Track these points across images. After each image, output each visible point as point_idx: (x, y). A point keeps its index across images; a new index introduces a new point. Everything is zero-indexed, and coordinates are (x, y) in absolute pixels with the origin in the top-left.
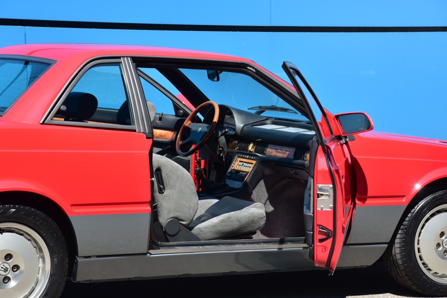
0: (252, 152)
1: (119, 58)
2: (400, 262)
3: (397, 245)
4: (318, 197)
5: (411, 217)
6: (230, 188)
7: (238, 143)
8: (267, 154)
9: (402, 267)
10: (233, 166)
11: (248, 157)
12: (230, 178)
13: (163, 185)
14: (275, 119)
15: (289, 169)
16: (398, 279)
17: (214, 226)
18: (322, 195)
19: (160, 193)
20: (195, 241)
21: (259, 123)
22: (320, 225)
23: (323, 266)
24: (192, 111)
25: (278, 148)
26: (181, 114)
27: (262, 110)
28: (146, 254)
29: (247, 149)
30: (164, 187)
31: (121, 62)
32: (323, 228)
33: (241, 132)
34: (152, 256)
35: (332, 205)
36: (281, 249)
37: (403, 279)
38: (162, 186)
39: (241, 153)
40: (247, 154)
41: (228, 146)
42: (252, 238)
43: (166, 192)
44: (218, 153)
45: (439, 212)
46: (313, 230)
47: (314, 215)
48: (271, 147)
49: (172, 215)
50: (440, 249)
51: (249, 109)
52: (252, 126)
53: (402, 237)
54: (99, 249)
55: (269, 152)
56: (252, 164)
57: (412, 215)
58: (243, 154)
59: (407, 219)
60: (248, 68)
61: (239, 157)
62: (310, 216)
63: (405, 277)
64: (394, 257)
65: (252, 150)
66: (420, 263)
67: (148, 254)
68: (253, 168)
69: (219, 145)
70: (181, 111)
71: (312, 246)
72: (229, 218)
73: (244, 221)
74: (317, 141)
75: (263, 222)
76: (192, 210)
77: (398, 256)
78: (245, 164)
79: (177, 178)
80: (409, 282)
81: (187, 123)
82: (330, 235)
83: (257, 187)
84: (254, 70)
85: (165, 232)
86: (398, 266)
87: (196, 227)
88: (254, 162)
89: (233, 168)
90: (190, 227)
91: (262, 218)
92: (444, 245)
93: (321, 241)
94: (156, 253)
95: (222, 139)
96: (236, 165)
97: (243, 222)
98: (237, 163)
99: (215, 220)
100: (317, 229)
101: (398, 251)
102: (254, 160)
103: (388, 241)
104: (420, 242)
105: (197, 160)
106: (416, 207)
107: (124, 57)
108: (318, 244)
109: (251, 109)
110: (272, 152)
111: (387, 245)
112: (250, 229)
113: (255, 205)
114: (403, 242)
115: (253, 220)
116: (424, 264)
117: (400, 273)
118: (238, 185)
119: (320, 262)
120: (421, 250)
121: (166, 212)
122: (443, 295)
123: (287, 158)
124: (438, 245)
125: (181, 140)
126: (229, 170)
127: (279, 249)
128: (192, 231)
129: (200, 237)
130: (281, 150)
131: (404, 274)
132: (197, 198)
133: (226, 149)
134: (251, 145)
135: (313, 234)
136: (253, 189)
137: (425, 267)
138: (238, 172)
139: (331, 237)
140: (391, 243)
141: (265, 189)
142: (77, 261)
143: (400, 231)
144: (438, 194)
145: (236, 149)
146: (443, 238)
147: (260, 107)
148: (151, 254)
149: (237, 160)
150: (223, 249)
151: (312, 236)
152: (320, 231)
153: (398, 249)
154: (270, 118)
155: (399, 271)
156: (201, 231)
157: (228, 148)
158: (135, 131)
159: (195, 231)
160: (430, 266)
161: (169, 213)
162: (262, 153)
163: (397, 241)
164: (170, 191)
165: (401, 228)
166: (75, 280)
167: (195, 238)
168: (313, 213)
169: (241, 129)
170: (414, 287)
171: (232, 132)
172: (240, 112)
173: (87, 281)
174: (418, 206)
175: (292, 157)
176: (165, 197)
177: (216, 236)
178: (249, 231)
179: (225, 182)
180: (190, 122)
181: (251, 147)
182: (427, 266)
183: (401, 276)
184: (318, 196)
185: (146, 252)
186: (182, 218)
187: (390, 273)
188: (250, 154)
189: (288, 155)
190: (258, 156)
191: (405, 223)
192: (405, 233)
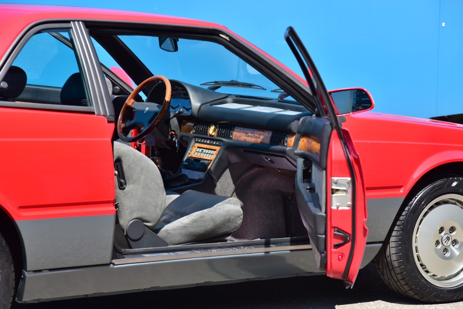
0: (213, 136)
1: (69, 22)
2: (396, 264)
3: (392, 244)
4: (333, 193)
5: (408, 211)
6: (189, 179)
7: (194, 126)
8: (234, 138)
9: (398, 270)
10: (189, 153)
11: (208, 142)
12: (187, 167)
13: (124, 179)
14: (237, 96)
15: (264, 157)
16: (391, 284)
17: (185, 227)
18: (337, 190)
19: (120, 189)
20: (162, 246)
21: (218, 101)
22: (335, 227)
23: (339, 277)
24: (133, 90)
25: (248, 132)
26: (117, 92)
27: (217, 85)
28: (108, 265)
29: (206, 132)
30: (125, 182)
31: (72, 28)
32: (339, 230)
33: (198, 113)
34: (115, 266)
35: (350, 203)
36: (268, 252)
37: (398, 283)
38: (122, 181)
39: (199, 138)
40: (207, 139)
41: (180, 129)
42: (226, 241)
43: (128, 188)
44: (170, 137)
45: (438, 204)
46: (326, 233)
47: (327, 215)
48: (239, 130)
49: (135, 216)
50: (440, 247)
51: (201, 85)
52: (211, 105)
53: (398, 235)
54: (43, 261)
55: (236, 136)
56: (215, 150)
57: (409, 209)
58: (202, 138)
59: (404, 213)
60: (221, 35)
61: (196, 142)
62: (322, 216)
63: (401, 281)
64: (389, 259)
65: (213, 134)
66: (418, 264)
67: (111, 265)
68: (217, 155)
69: (171, 129)
70: (117, 87)
71: (324, 253)
72: (202, 217)
73: (219, 220)
74: (331, 124)
75: (240, 221)
76: (158, 209)
77: (394, 257)
78: (205, 150)
79: (142, 170)
80: (406, 287)
81: (130, 101)
82: (348, 238)
83: (222, 177)
84: (227, 38)
85: (127, 236)
86: (393, 269)
87: (162, 229)
88: (218, 148)
89: (189, 156)
90: (156, 230)
91: (239, 216)
92: (444, 242)
93: (337, 246)
94: (120, 263)
95: (174, 122)
96: (194, 151)
97: (218, 222)
98: (194, 150)
99: (185, 220)
100: (331, 232)
101: (393, 251)
102: (217, 145)
103: (383, 239)
104: (418, 239)
105: (137, 146)
106: (414, 199)
107: (74, 21)
108: (333, 250)
109: (204, 84)
110: (240, 136)
111: (381, 245)
112: (225, 230)
113: (229, 201)
114: (400, 240)
115: (229, 218)
116: (422, 265)
117: (394, 277)
118: (198, 176)
119: (335, 272)
120: (419, 249)
121: (128, 211)
122: (442, 301)
123: (261, 143)
124: (437, 243)
125: (123, 122)
126: (185, 159)
127: (266, 252)
128: (158, 234)
129: (168, 241)
130: (252, 133)
131: (400, 277)
132: (165, 193)
133: (178, 132)
134: (212, 128)
135: (326, 239)
136: (218, 180)
137: (423, 269)
138: (197, 160)
139: (349, 242)
140: (386, 243)
141: (231, 179)
142: (25, 277)
143: (396, 227)
144: (437, 183)
145: (192, 132)
146: (443, 234)
147: (216, 82)
148: (114, 265)
149: (193, 146)
150: (198, 255)
151: (324, 240)
152: (335, 234)
153: (394, 249)
154: (230, 95)
155: (393, 274)
156: (169, 233)
157: (180, 131)
158: (93, 113)
159: (161, 233)
160: (428, 268)
161: (131, 213)
162: (228, 137)
163: (392, 239)
164: (133, 186)
165: (397, 224)
166: (21, 300)
167: (163, 242)
168: (326, 213)
169: (198, 108)
170: (411, 293)
171: (186, 113)
172: (195, 89)
173: (35, 300)
174: (416, 198)
175: (268, 141)
176: (127, 194)
177: (186, 239)
178: (225, 232)
179: (181, 171)
180: (133, 101)
181: (212, 130)
182: (426, 268)
183: (396, 280)
184: (333, 191)
185: (109, 262)
186: (147, 218)
187: (382, 276)
188: (211, 138)
189: (263, 140)
190: (222, 141)
191: (401, 218)
192: (402, 230)
